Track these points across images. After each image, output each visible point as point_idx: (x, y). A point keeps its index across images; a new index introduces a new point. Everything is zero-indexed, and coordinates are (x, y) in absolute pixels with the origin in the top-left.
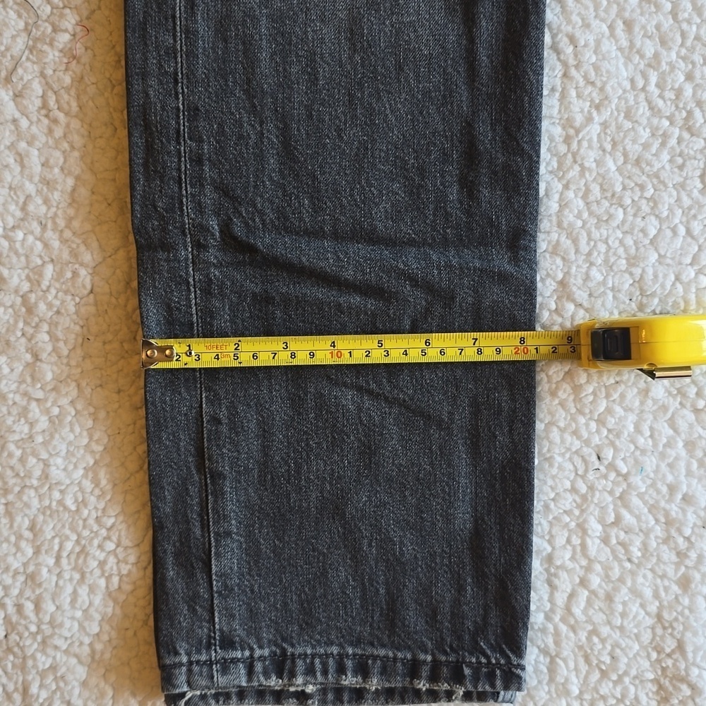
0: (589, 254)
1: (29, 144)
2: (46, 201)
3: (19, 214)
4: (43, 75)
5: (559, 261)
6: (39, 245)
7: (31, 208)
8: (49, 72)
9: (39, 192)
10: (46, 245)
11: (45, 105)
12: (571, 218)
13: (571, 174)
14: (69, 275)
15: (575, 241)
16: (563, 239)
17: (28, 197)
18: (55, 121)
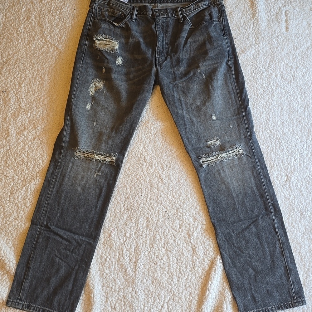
0: (195, 287)
1: (100, 249)
2: (101, 260)
3: (96, 261)
4: (104, 237)
5: (190, 289)
6: (98, 267)
7: (98, 260)
8: (106, 237)
9: (100, 258)
10: (99, 268)
11: (104, 243)
12: (193, 280)
13: (193, 271)
14: (102, 274)
15: (193, 285)
16: (191, 284)
17: (98, 258)
18: (105, 246)
